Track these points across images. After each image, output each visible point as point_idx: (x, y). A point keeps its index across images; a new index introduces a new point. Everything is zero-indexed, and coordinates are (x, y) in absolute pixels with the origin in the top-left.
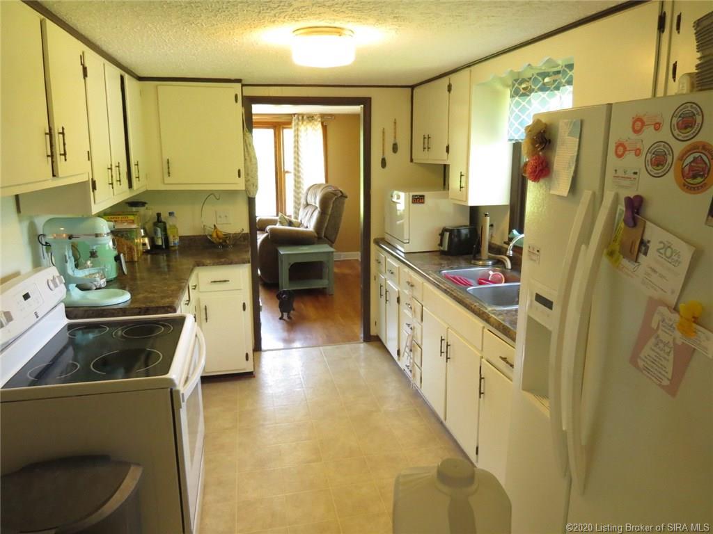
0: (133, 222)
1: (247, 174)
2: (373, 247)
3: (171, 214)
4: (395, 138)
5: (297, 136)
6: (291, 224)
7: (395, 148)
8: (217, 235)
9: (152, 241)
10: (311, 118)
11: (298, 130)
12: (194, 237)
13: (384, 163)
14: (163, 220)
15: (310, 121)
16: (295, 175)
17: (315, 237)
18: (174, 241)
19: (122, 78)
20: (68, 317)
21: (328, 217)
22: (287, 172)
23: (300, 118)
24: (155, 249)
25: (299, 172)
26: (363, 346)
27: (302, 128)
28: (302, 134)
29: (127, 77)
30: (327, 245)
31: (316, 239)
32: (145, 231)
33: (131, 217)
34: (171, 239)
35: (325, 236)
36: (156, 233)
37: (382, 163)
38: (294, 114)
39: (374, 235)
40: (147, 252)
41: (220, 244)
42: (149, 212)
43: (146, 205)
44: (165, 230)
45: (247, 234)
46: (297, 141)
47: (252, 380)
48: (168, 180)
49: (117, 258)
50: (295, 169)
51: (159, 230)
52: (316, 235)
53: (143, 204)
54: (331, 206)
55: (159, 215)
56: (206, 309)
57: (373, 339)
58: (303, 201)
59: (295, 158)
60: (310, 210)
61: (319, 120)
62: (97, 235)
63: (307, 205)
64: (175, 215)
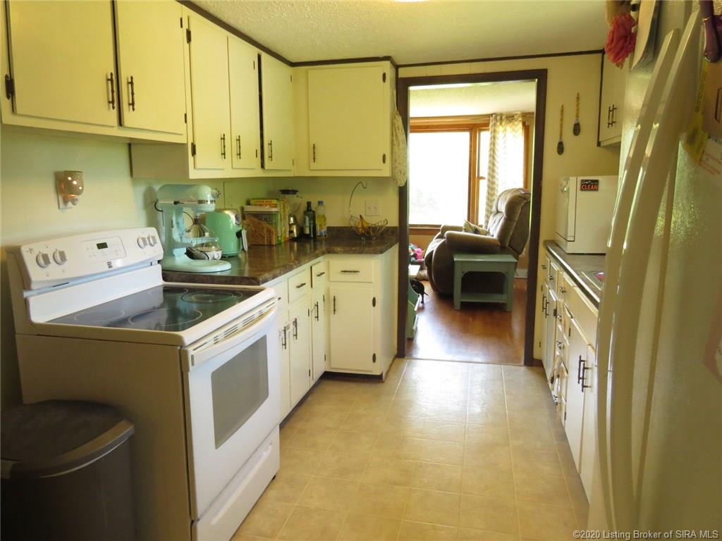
0: (276, 206)
1: (393, 161)
2: (542, 250)
3: (320, 203)
4: (577, 116)
5: (494, 138)
6: (476, 231)
7: (577, 130)
8: (363, 225)
9: (301, 230)
10: (510, 118)
11: (495, 131)
12: (341, 227)
13: (561, 149)
14: (313, 209)
15: (510, 122)
16: (489, 180)
17: (498, 246)
18: (321, 230)
19: (259, 57)
20: (165, 278)
21: (515, 224)
22: (482, 178)
23: (498, 118)
24: (302, 238)
25: (493, 177)
26: (523, 369)
27: (500, 129)
28: (500, 135)
29: (265, 56)
30: (511, 256)
31: (499, 248)
32: (295, 219)
33: (275, 202)
34: (318, 228)
35: (509, 246)
36: (304, 222)
37: (559, 147)
38: (492, 115)
39: (544, 236)
40: (293, 240)
41: (363, 235)
42: (300, 200)
43: (298, 193)
44: (313, 218)
45: (396, 227)
46: (493, 144)
47: (380, 386)
48: (314, 166)
49: (239, 235)
50: (489, 174)
51: (307, 218)
52: (499, 244)
53: (294, 192)
54: (520, 211)
55: (309, 204)
56: (334, 300)
57: (533, 363)
58: (494, 209)
59: (490, 162)
60: (498, 217)
61: (520, 119)
62: (201, 202)
63: (498, 212)
64: (324, 203)
